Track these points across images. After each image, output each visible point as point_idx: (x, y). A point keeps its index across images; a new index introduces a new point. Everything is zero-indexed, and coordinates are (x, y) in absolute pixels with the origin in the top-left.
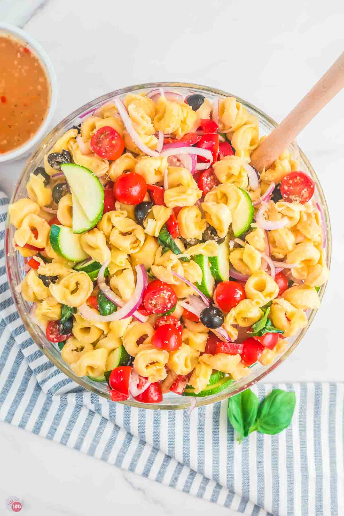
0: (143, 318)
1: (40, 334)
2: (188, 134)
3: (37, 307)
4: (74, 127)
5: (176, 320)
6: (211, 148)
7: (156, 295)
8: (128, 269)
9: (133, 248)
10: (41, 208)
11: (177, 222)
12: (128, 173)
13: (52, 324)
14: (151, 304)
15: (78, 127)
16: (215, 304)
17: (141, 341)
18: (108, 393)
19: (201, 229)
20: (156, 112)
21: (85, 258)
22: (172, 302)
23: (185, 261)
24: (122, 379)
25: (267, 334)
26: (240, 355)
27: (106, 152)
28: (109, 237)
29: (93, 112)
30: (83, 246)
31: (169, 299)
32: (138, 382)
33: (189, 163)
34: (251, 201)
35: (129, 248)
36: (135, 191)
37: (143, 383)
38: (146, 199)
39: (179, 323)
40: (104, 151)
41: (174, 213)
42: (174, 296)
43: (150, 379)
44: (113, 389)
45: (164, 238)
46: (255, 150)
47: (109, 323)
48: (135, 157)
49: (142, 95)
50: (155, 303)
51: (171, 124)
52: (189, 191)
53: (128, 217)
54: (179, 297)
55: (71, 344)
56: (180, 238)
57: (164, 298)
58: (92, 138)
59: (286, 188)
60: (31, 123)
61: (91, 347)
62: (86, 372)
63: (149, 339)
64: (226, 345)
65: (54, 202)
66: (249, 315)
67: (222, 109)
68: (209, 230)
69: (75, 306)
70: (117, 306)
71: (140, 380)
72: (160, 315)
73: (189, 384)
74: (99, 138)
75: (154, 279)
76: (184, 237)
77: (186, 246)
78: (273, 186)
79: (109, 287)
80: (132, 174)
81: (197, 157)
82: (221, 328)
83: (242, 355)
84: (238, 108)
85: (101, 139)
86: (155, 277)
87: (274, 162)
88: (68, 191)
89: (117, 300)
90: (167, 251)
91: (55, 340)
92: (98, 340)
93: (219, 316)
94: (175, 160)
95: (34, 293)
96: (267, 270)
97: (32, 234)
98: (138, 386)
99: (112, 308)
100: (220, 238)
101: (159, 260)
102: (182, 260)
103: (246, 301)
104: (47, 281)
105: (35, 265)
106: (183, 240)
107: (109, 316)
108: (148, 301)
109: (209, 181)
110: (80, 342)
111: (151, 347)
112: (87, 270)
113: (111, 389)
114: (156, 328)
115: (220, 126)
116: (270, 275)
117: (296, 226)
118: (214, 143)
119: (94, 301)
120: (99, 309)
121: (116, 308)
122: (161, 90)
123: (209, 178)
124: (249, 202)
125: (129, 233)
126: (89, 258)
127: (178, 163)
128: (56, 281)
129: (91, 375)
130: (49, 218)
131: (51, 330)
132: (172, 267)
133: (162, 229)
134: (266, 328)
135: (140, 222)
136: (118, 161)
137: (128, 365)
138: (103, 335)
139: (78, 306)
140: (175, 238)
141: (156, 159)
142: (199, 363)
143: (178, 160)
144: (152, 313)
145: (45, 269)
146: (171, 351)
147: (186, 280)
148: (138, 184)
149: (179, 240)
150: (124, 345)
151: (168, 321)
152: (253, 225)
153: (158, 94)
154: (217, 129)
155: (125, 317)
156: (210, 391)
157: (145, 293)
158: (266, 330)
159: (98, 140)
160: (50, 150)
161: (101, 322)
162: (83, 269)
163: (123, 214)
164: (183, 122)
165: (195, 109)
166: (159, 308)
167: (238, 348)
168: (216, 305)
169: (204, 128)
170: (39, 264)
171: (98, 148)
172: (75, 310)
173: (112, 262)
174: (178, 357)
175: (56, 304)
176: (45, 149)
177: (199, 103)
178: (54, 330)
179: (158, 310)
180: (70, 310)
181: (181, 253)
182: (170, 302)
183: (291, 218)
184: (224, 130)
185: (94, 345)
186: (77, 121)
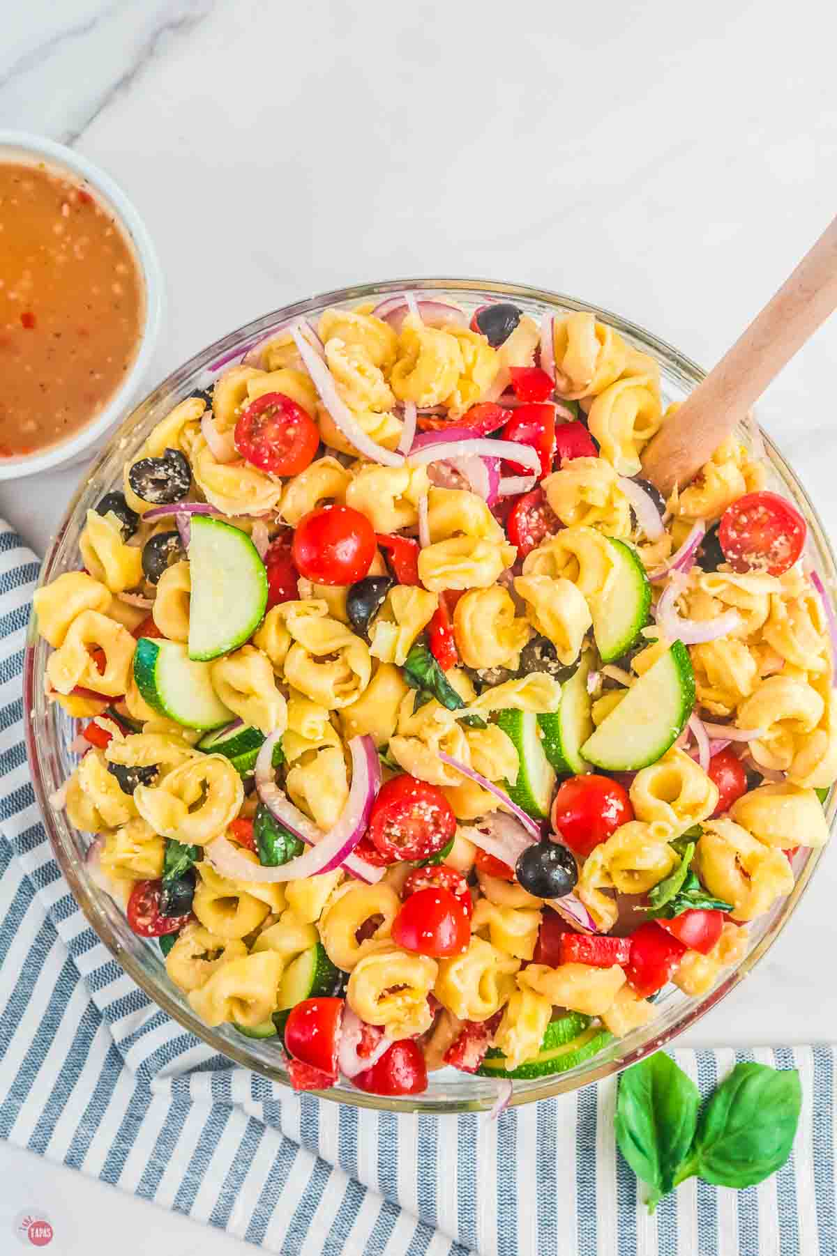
0: (372, 873)
1: (112, 916)
2: (479, 404)
3: (104, 846)
4: (197, 394)
5: (455, 877)
6: (534, 441)
7: (401, 813)
8: (332, 746)
9: (345, 694)
10: (115, 595)
11: (450, 627)
12: (328, 507)
13: (143, 888)
14: (389, 835)
15: (207, 392)
16: (554, 834)
17: (366, 931)
18: (282, 1066)
19: (514, 642)
20: (399, 352)
21: (226, 719)
22: (443, 830)
23: (475, 726)
24: (316, 1030)
25: (690, 912)
26: (623, 968)
27: (272, 456)
28: (283, 666)
29: (242, 356)
30: (219, 691)
31: (436, 824)
32: (359, 1039)
33: (480, 477)
34: (643, 570)
35: (332, 695)
36: (346, 550)
37: (372, 1040)
38: (375, 569)
39: (463, 885)
40: (267, 454)
41: (444, 605)
42: (447, 815)
43: (388, 1031)
44: (295, 1059)
45: (419, 668)
46: (650, 440)
47: (283, 886)
48: (346, 466)
49: (361, 313)
50: (399, 835)
51: (432, 385)
52: (480, 551)
53: (331, 615)
54: (463, 817)
55: (190, 942)
56: (462, 668)
57: (422, 821)
58: (239, 422)
59: (733, 535)
60: (98, 376)
61: (242, 947)
62: (226, 1011)
63: (385, 928)
64: (585, 944)
65: (147, 580)
66: (640, 864)
67: (562, 342)
68: (538, 646)
69: (200, 842)
70: (304, 843)
71: (364, 1033)
72: (415, 863)
73: (493, 1045)
74: (256, 423)
75: (398, 773)
76: (470, 665)
77: (479, 687)
78: (699, 530)
79: (283, 794)
80: (336, 510)
81: (500, 462)
82: (570, 896)
83: (627, 968)
84: (601, 337)
85: (260, 426)
86: (399, 767)
87: (701, 468)
88: (181, 553)
89: (303, 827)
90: (429, 700)
91: (151, 929)
92: (258, 931)
93: (565, 865)
94: (446, 471)
95: (96, 810)
96: (688, 746)
97: (92, 660)
98: (361, 1050)
99: (291, 847)
100: (562, 665)
101: (408, 723)
102: (465, 722)
103: (633, 827)
104: (129, 778)
105: (100, 739)
106: (469, 672)
107: (283, 866)
108: (381, 829)
109: (533, 520)
110: (213, 934)
111: (389, 946)
112: (228, 750)
113: (290, 1057)
114: (406, 896)
115: (561, 383)
116: (697, 759)
117: (759, 632)
118: (543, 428)
119: (247, 828)
120: (257, 850)
121: (301, 845)
122: (410, 298)
123: (535, 515)
124: (636, 572)
125: (332, 657)
126: (236, 721)
127: (454, 480)
128: (153, 779)
129: (240, 1019)
130: (135, 620)
131: (142, 906)
132: (443, 742)
133: (413, 646)
134: (686, 898)
135: (360, 629)
136: (303, 478)
137: (335, 994)
138: (270, 917)
139: (206, 844)
140: (447, 667)
141: (396, 471)
142: (518, 989)
143: (455, 472)
144: (395, 860)
145: (125, 750)
146: (444, 957)
147: (476, 775)
148: (353, 534)
149: (459, 671)
150: (323, 943)
151: (436, 881)
152: (647, 632)
153: (401, 307)
154: (553, 391)
155: (323, 871)
156: (550, 1064)
157: (372, 807)
158: (683, 902)
159: (254, 427)
160: (136, 452)
161: (263, 885)
162: (217, 749)
163: (316, 608)
164: (466, 377)
165: (497, 341)
166: (411, 845)
167: (615, 949)
168: (557, 838)
169: (518, 390)
170: (109, 736)
171: (253, 448)
172: (199, 852)
173: (289, 731)
174: (459, 972)
175: (150, 838)
176: (125, 448)
177: (508, 326)
178: (149, 904)
179: (407, 851)
180: (188, 853)
181: (465, 706)
182: (437, 831)
183: (745, 612)
184: (571, 391)
185: (250, 942)
186: (203, 379)
